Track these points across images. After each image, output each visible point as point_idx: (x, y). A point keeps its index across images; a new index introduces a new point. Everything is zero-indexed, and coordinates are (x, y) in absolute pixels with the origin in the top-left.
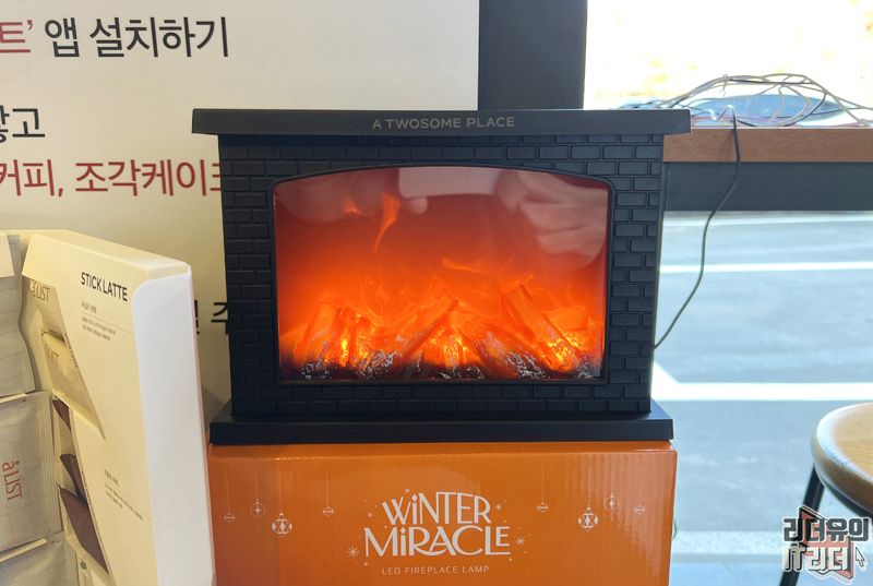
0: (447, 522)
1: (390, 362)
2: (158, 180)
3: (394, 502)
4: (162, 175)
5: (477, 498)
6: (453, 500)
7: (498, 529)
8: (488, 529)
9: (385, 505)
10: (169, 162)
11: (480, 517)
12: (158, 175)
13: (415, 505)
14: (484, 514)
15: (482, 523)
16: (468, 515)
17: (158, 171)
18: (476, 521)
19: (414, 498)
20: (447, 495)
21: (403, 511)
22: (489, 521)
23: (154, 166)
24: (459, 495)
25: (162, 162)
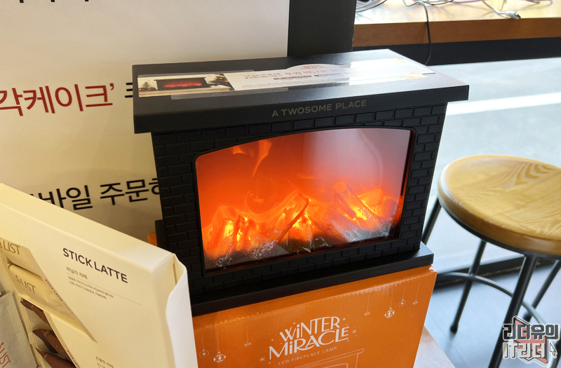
0: (316, 332)
1: (272, 247)
2: (39, 103)
3: (286, 331)
4: (43, 98)
5: (332, 318)
6: (320, 322)
7: (343, 329)
8: (338, 331)
9: (281, 333)
10: (47, 88)
11: (334, 326)
12: (39, 99)
13: (298, 330)
14: (336, 324)
15: (335, 328)
16: (327, 327)
17: (39, 95)
18: (332, 328)
19: (298, 326)
20: (316, 320)
21: (291, 334)
22: (338, 327)
23: (34, 92)
24: (323, 319)
25: (41, 89)
